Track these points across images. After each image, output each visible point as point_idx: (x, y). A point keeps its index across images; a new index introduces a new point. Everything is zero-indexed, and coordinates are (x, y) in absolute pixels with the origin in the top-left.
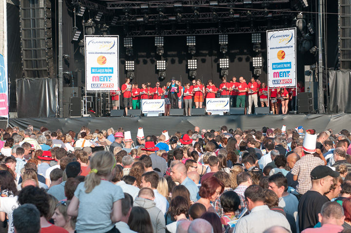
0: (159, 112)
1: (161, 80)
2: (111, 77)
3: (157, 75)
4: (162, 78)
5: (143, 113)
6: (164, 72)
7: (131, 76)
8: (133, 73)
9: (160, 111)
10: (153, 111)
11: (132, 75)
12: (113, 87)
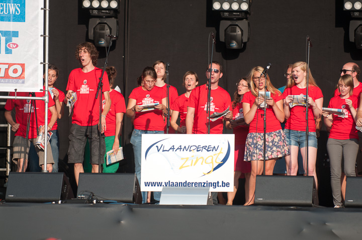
0: (212, 189)
1: (226, 53)
2: (16, 34)
3: (212, 32)
4: (234, 45)
5: (143, 188)
6: (243, 24)
7: (102, 36)
8: (112, 22)
9: (215, 185)
10: (186, 184)
11: (110, 29)
12: (21, 77)
